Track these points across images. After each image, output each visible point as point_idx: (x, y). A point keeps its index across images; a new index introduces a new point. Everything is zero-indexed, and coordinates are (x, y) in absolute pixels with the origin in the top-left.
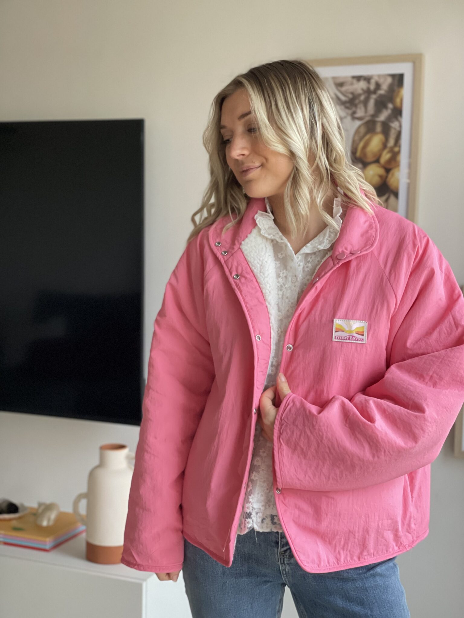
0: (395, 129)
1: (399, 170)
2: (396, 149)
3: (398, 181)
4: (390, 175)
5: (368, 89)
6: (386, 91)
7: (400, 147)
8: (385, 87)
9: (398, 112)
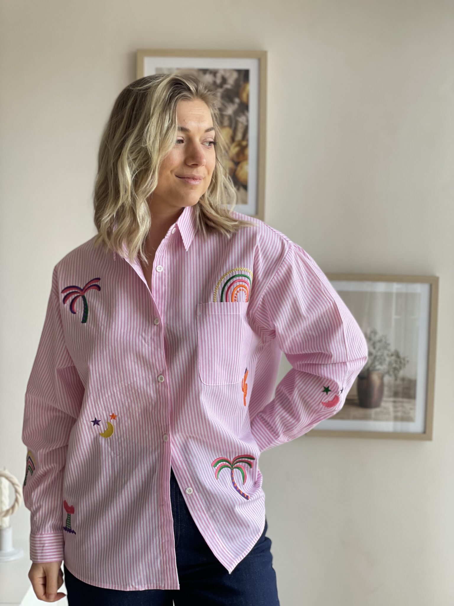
0: (242, 123)
1: (247, 164)
2: (244, 143)
3: (247, 175)
4: (239, 169)
5: (214, 83)
6: (232, 86)
7: (247, 140)
8: (231, 82)
9: (244, 107)
